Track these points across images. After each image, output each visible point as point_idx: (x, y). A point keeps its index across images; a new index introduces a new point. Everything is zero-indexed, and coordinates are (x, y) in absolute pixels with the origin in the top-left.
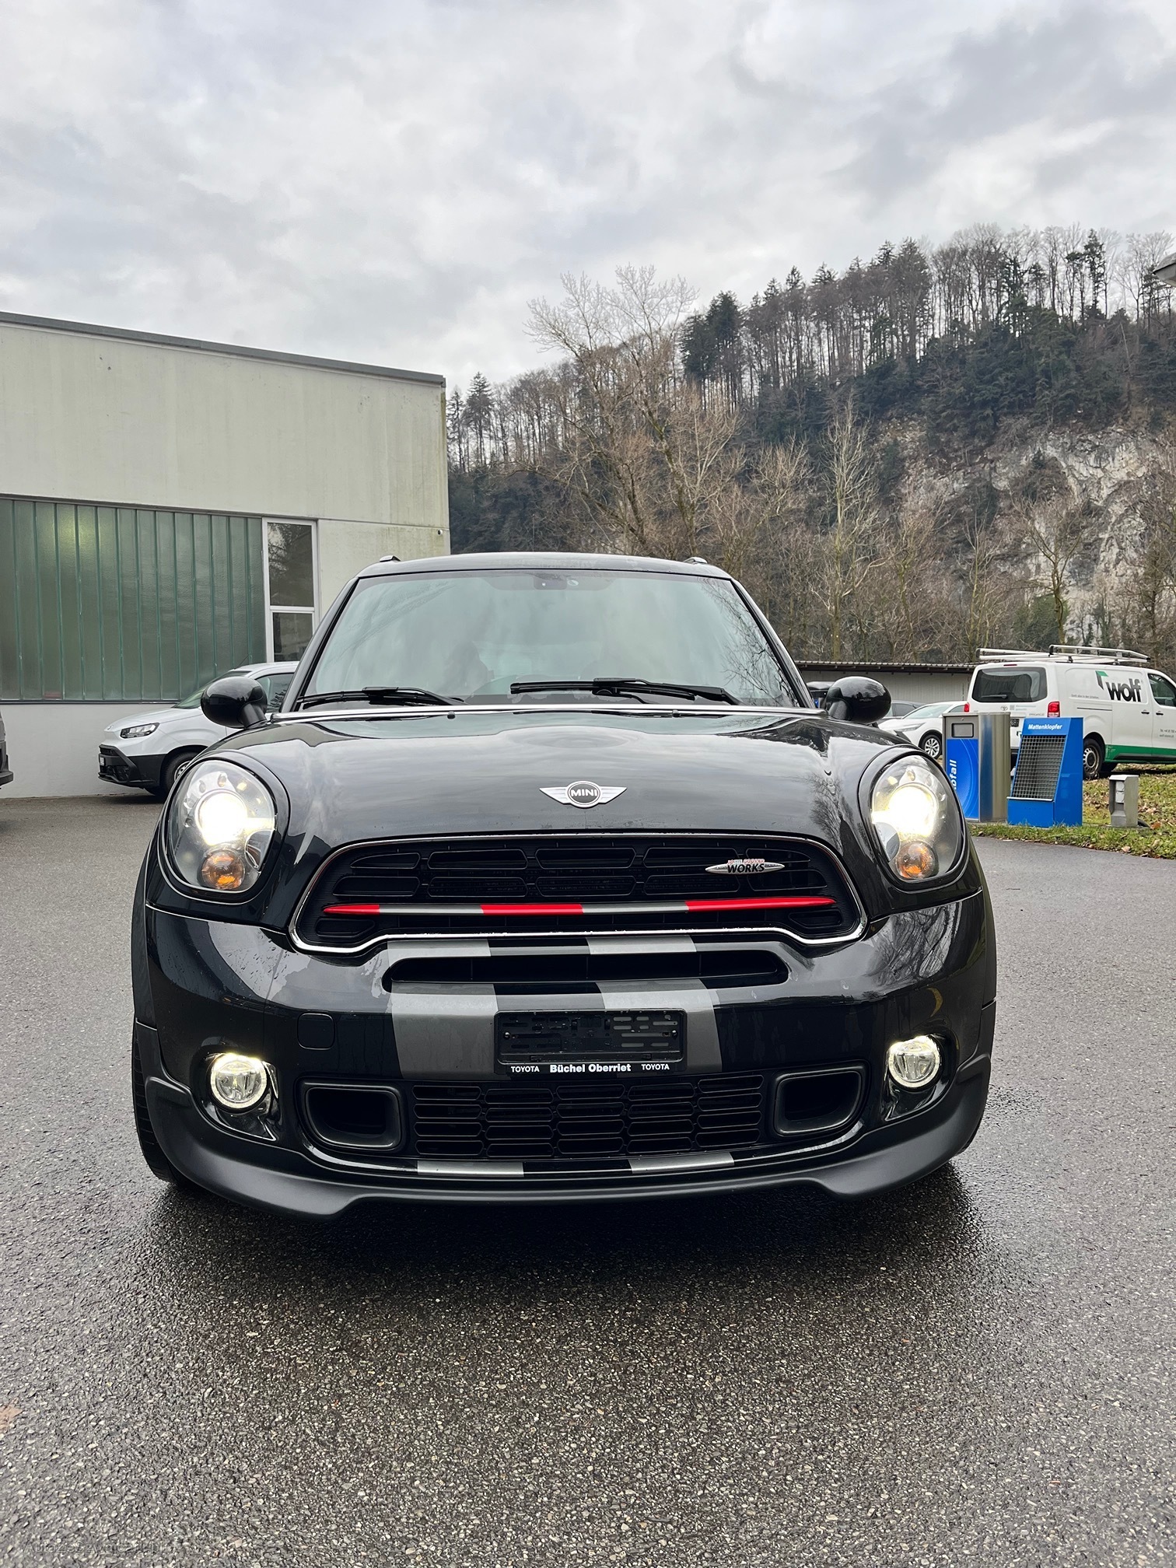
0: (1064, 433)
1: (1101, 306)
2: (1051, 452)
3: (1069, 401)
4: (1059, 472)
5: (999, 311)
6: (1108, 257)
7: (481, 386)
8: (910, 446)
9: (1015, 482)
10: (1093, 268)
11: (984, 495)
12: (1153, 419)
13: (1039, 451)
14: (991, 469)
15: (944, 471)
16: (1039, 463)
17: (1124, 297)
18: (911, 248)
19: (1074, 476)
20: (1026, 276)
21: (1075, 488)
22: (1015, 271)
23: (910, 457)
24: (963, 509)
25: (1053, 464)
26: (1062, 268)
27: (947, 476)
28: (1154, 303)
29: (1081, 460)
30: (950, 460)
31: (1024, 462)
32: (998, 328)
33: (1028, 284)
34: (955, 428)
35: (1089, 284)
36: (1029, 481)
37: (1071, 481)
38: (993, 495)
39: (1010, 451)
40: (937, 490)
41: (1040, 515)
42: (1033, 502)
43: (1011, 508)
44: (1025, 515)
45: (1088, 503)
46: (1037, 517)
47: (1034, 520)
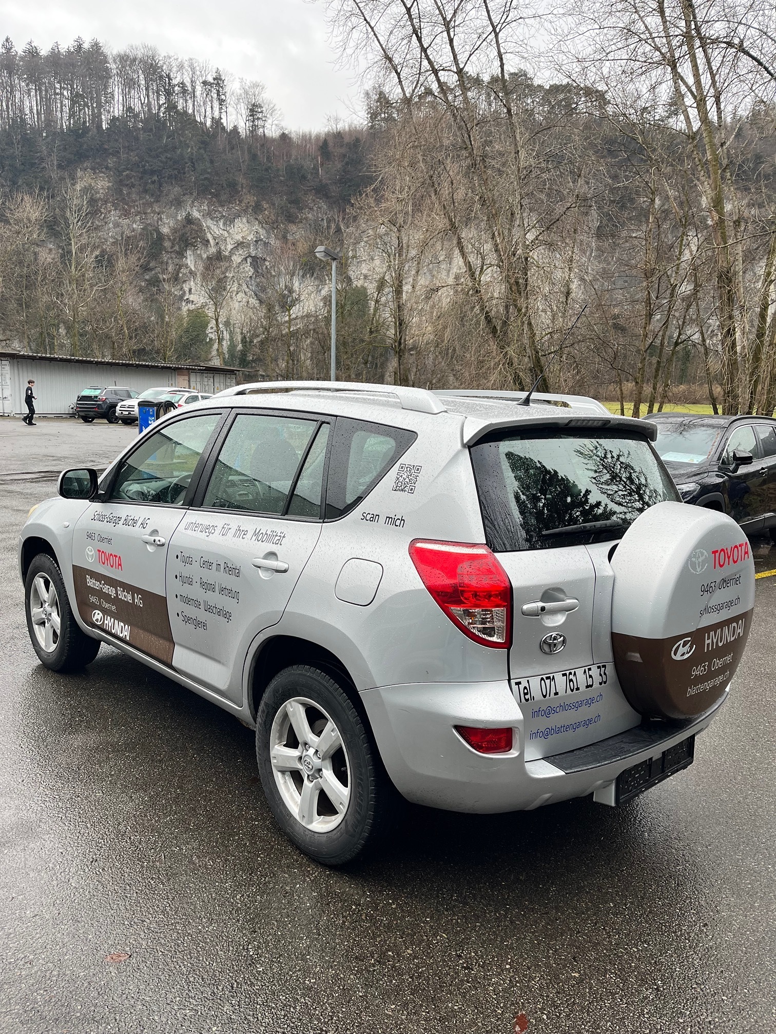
0: (204, 203)
1: (224, 121)
2: (196, 214)
3: (206, 182)
4: (202, 229)
5: (159, 109)
6: (227, 89)
8: (101, 191)
9: (174, 230)
10: (218, 95)
11: (154, 236)
12: (256, 204)
13: (189, 212)
14: (158, 219)
15: (126, 214)
17: (237, 119)
18: (96, 46)
19: (211, 233)
20: (176, 88)
21: (212, 242)
22: (169, 83)
23: (101, 199)
24: (141, 243)
25: (197, 223)
26: (199, 89)
27: (129, 218)
28: (255, 128)
29: (215, 223)
30: (130, 207)
31: (179, 218)
32: (159, 121)
33: (178, 94)
34: (133, 186)
35: (216, 105)
36: (183, 231)
37: (209, 236)
38: (161, 237)
39: (170, 208)
40: (122, 227)
41: (190, 255)
42: (186, 246)
43: (172, 248)
44: (181, 254)
45: (219, 252)
46: (188, 257)
47: (187, 258)
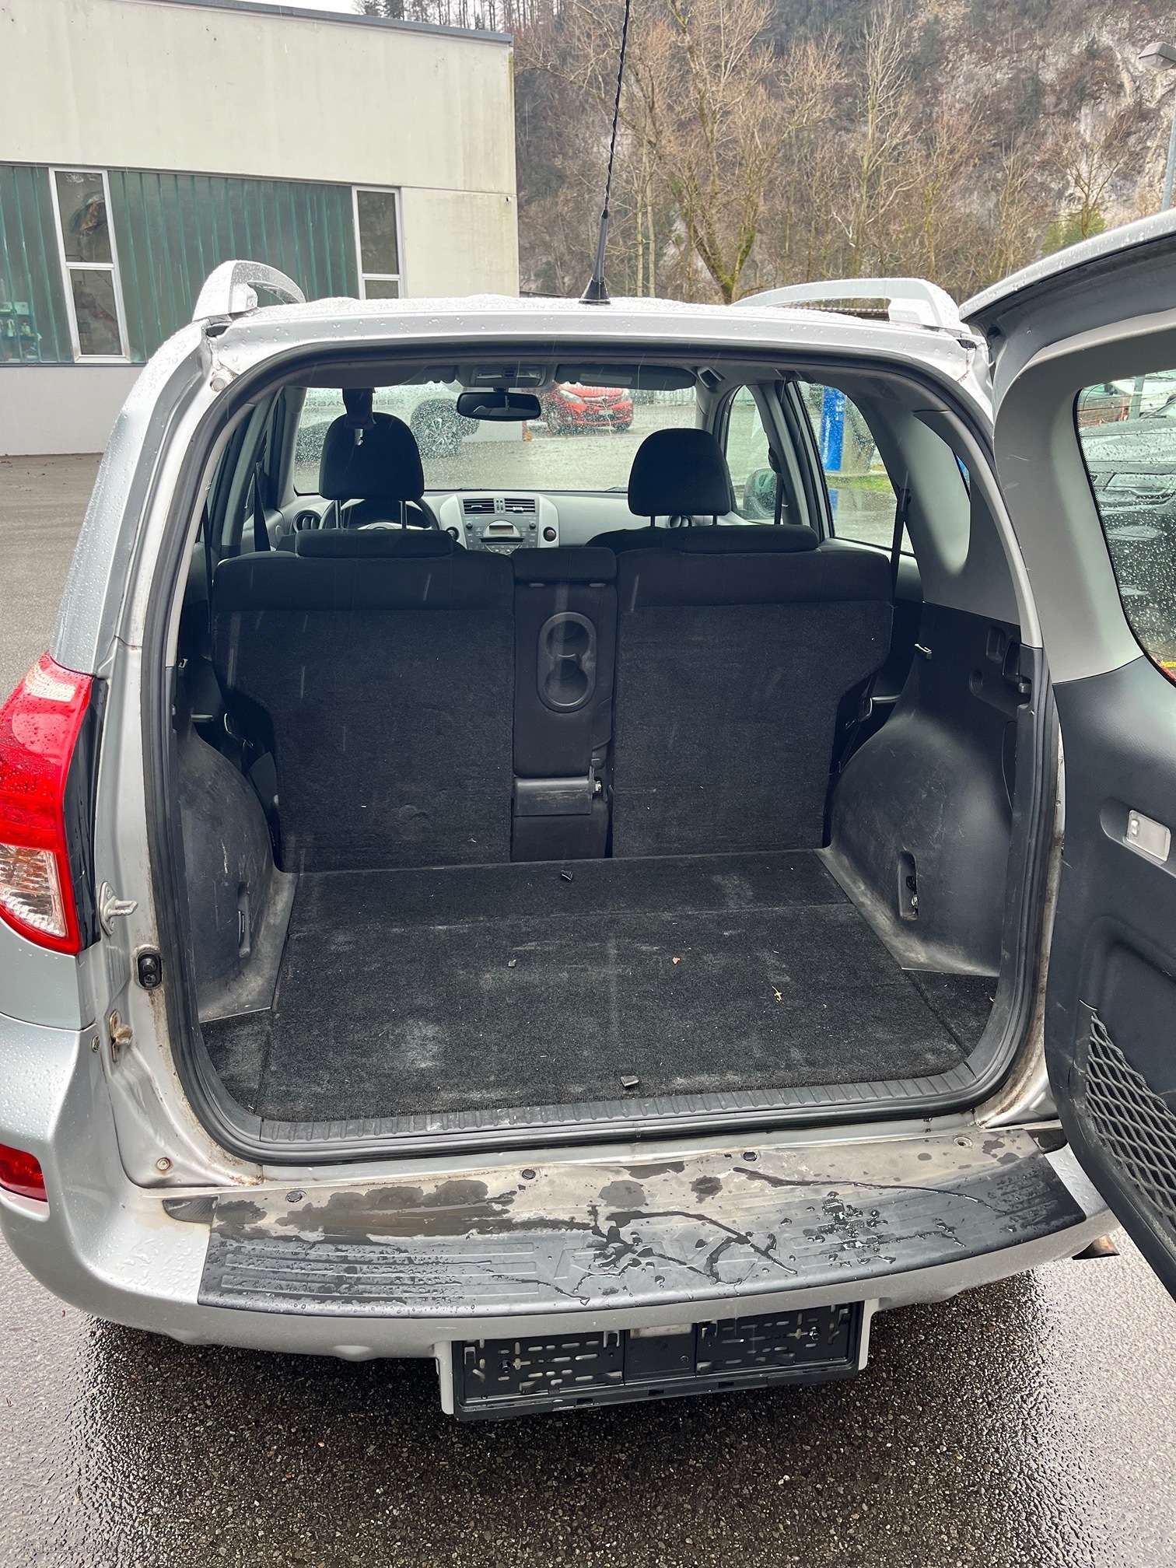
0: (1124, 16)
2: (1106, 39)
4: (1112, 65)
8: (952, 24)
9: (1064, 75)
11: (1029, 89)
13: (1094, 38)
14: (1039, 58)
15: (987, 57)
16: (1092, 53)
19: (1128, 71)
21: (1128, 86)
23: (950, 38)
24: (1005, 105)
25: (1106, 55)
27: (990, 64)
29: (1139, 51)
30: (995, 44)
31: (1076, 51)
36: (1080, 74)
37: (1125, 78)
38: (1039, 89)
39: (1062, 36)
40: (978, 80)
41: (1086, 115)
42: (1081, 100)
43: (1056, 105)
44: (1071, 115)
45: (1139, 104)
46: (1083, 118)
47: (1080, 121)
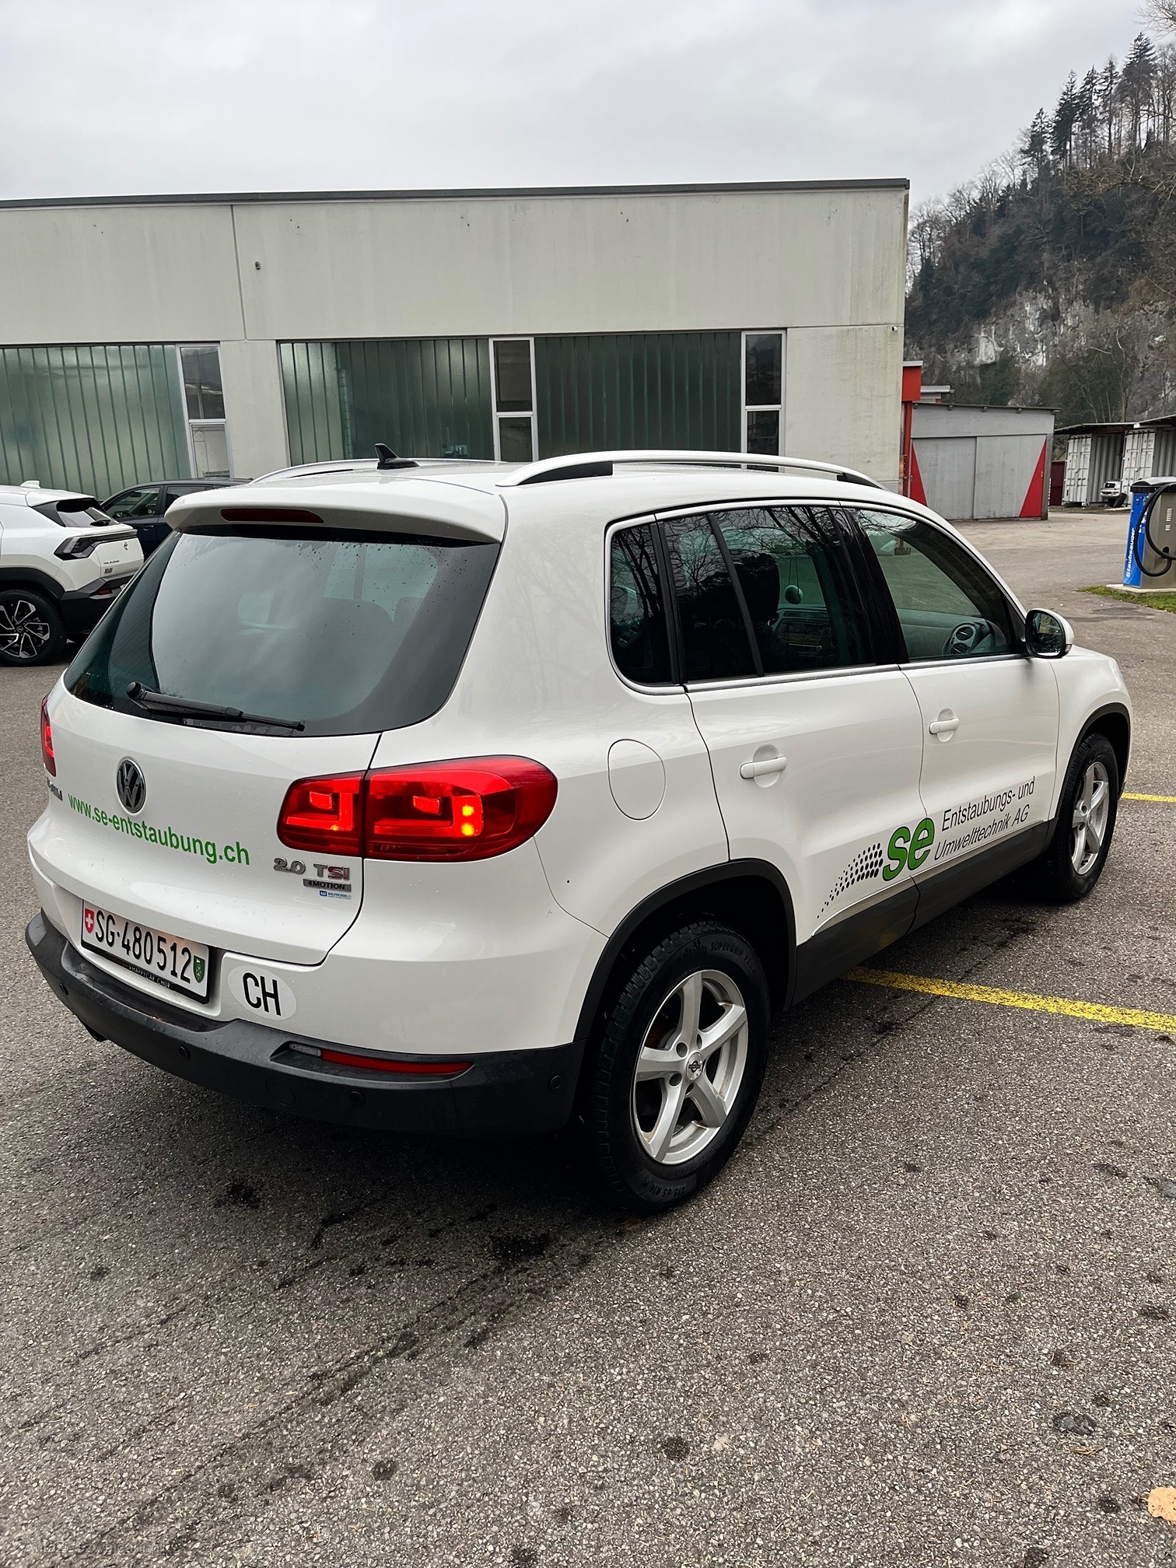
7: (1142, 50)
